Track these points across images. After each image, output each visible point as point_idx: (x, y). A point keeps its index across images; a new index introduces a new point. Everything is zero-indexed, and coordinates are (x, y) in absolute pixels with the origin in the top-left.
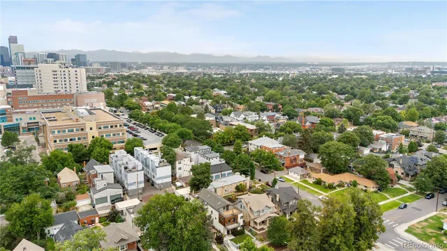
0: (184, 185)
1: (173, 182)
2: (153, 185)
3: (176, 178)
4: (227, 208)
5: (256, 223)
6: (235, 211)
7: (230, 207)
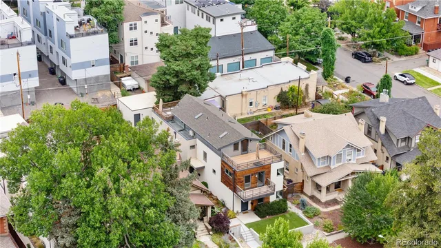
0: (144, 86)
1: (114, 78)
2: (63, 82)
3: (123, 69)
4: (244, 145)
5: (318, 187)
6: (264, 155)
7: (251, 145)
